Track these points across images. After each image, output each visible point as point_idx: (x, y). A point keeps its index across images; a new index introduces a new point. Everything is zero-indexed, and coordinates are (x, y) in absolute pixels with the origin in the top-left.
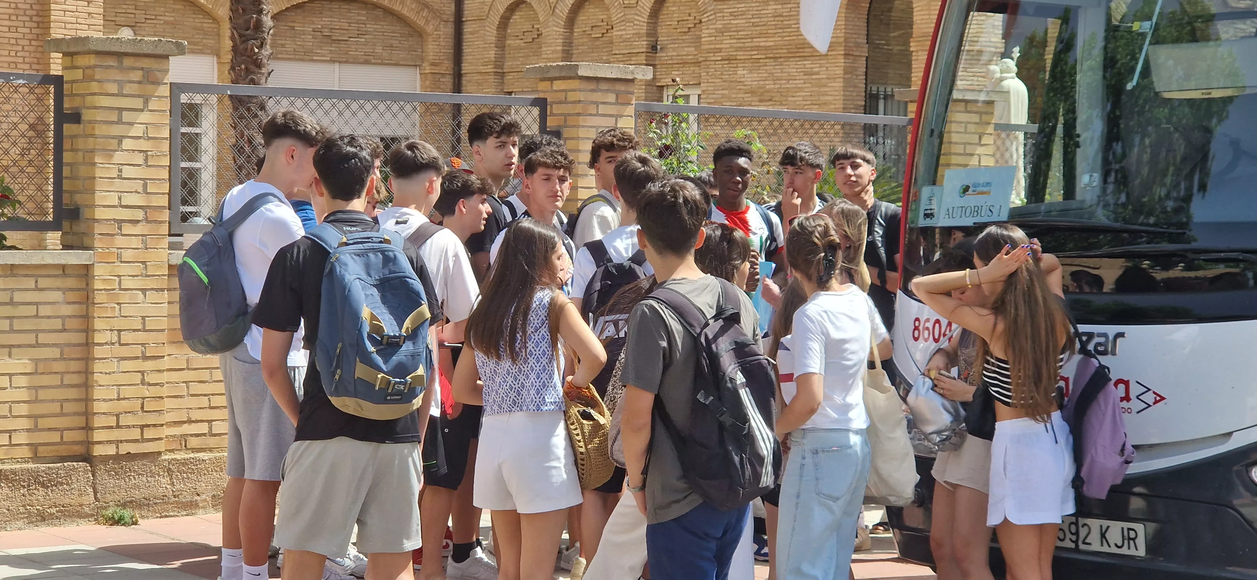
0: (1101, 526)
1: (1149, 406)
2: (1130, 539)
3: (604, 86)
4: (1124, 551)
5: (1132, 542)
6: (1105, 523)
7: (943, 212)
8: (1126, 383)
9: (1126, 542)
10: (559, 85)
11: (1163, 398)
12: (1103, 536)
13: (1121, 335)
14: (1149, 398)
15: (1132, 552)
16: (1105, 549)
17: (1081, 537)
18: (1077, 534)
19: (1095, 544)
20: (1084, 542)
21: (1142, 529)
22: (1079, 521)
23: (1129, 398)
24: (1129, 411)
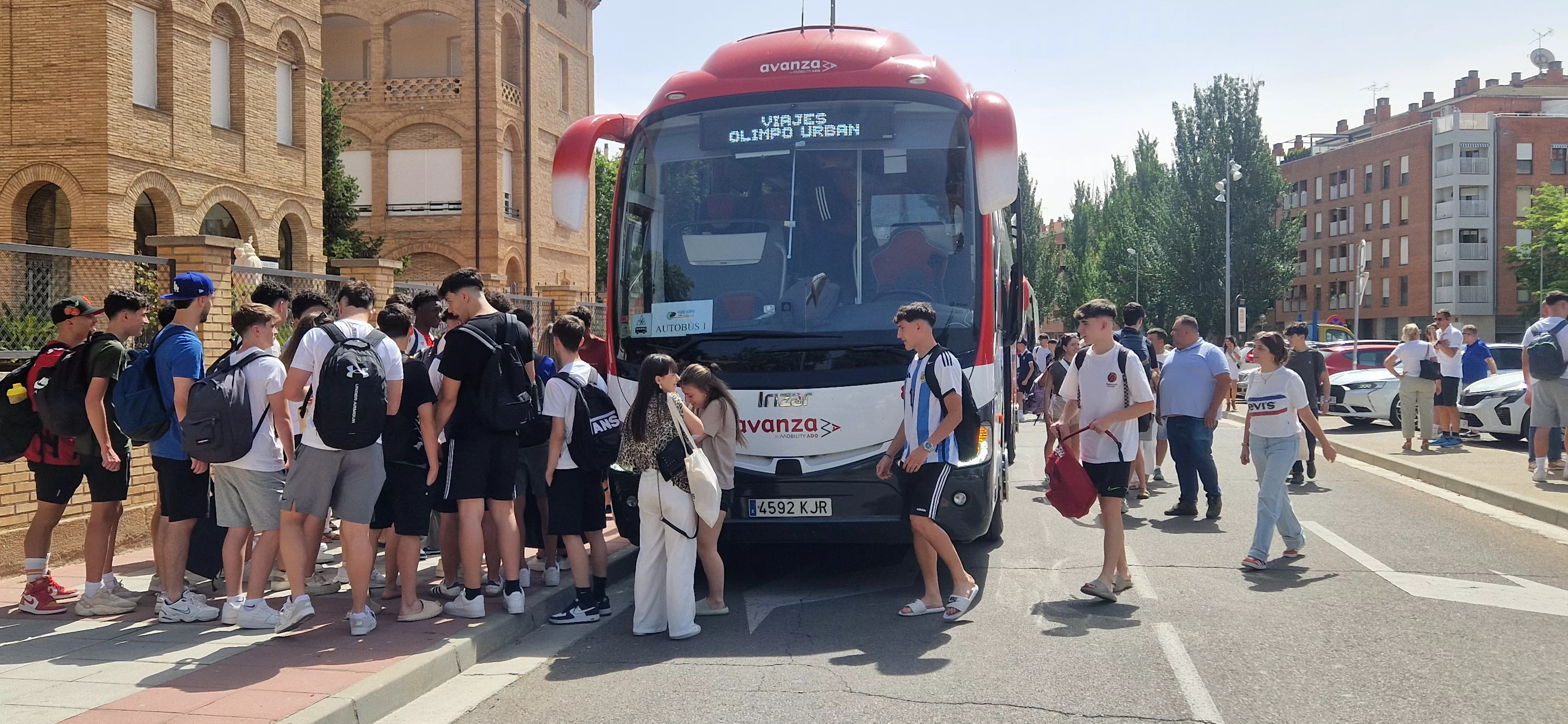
0: (801, 503)
1: (830, 432)
2: (821, 507)
3: (216, 252)
4: (818, 514)
5: (822, 509)
6: (804, 500)
7: (654, 329)
8: (814, 421)
9: (819, 510)
10: (177, 251)
11: (838, 428)
12: (802, 507)
13: (810, 394)
14: (830, 428)
15: (823, 514)
16: (804, 514)
17: (787, 510)
18: (784, 508)
19: (797, 512)
20: (789, 513)
21: (828, 501)
22: (785, 501)
23: (815, 429)
24: (817, 436)
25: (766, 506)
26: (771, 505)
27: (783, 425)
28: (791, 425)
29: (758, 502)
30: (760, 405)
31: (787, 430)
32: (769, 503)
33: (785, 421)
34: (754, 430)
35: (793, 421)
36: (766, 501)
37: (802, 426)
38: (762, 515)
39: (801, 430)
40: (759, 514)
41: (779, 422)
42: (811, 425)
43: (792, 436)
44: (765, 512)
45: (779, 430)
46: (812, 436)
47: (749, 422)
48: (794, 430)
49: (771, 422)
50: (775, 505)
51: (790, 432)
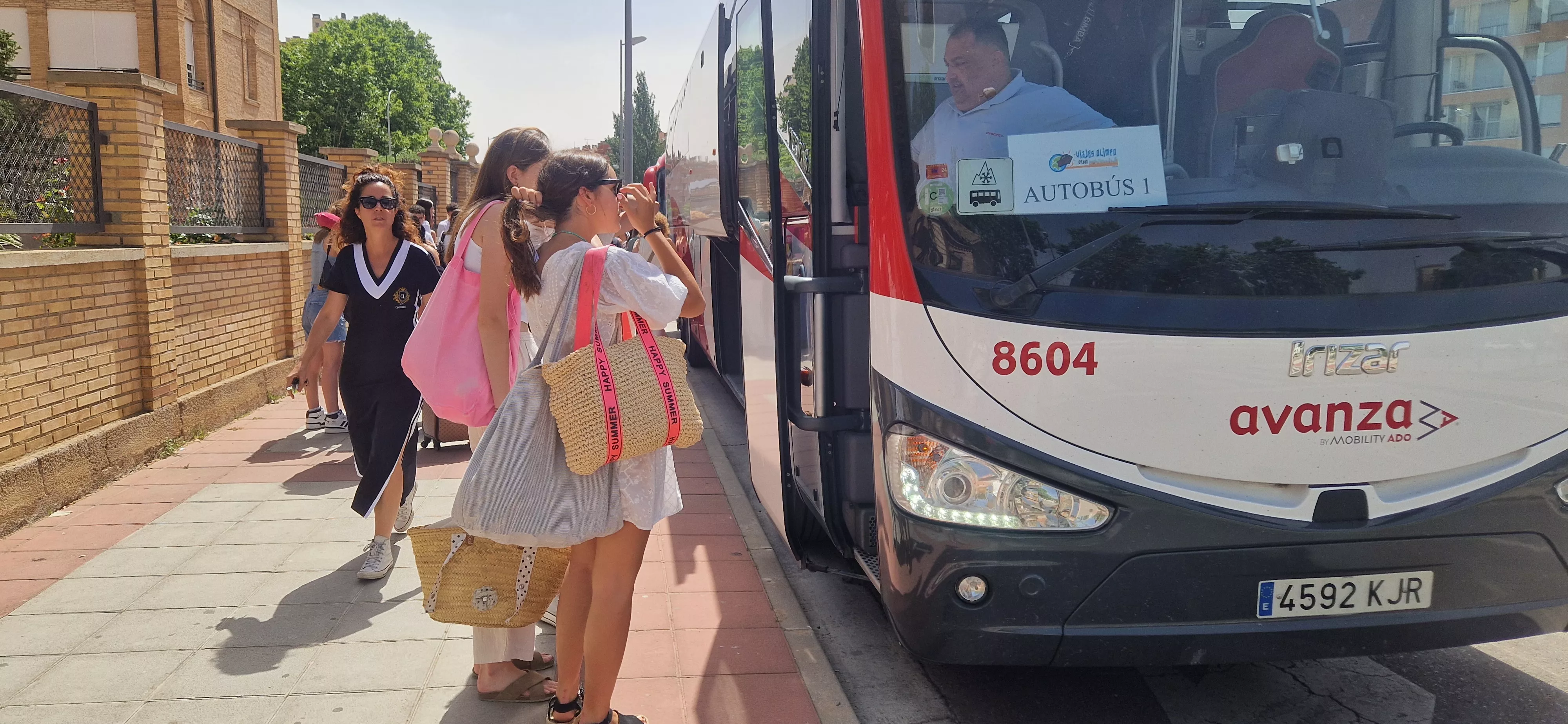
0: (1372, 582)
1: (1436, 429)
2: (1410, 590)
4: (1399, 607)
5: (1412, 595)
6: (1376, 578)
8: (1407, 405)
9: (1404, 595)
12: (1372, 593)
14: (1436, 419)
15: (1415, 606)
16: (1375, 608)
17: (1340, 598)
18: (1333, 597)
19: (1360, 605)
20: (1343, 606)
21: (1427, 577)
22: (1338, 581)
23: (1407, 423)
24: (1407, 438)
25: (1294, 594)
26: (1307, 591)
27: (1340, 415)
28: (1358, 415)
29: (1280, 586)
30: (1292, 373)
31: (1347, 427)
32: (1304, 586)
33: (1346, 407)
34: (1275, 428)
35: (1363, 406)
36: (1297, 583)
37: (1380, 417)
38: (1285, 613)
39: (1378, 426)
40: (1278, 612)
41: (1332, 408)
42: (1398, 414)
43: (1357, 440)
44: (1291, 606)
45: (1330, 428)
46: (1399, 438)
47: (1267, 411)
48: (1363, 426)
49: (1316, 409)
50: (1315, 591)
51: (1354, 431)
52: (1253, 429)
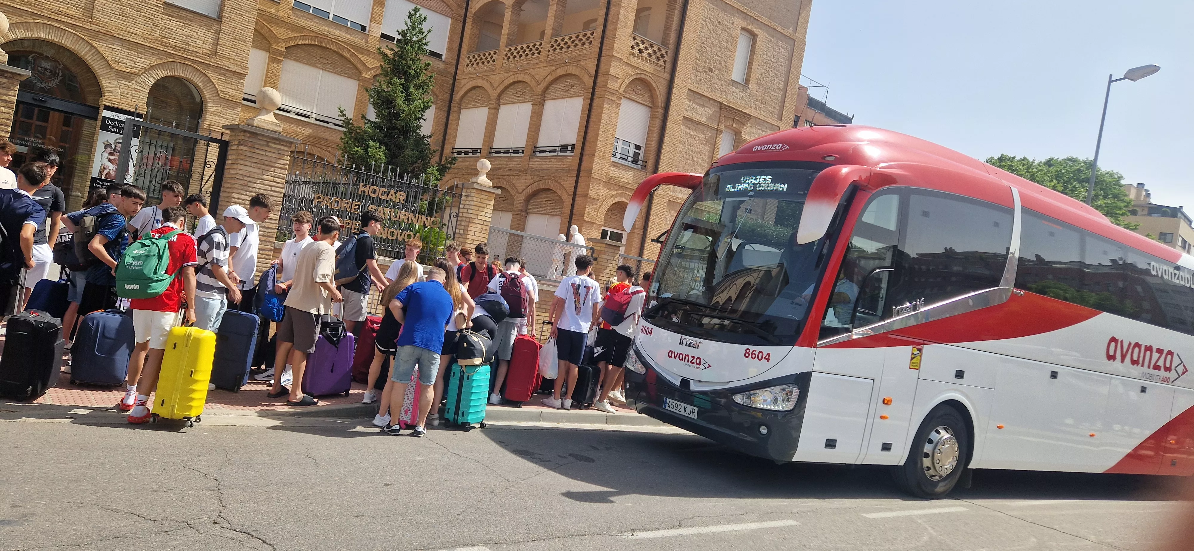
0: (685, 407)
1: (706, 368)
2: (693, 412)
4: (690, 416)
5: (693, 414)
6: (686, 405)
8: (700, 359)
9: (691, 413)
11: (710, 366)
12: (685, 410)
13: (701, 342)
15: (693, 417)
16: (685, 414)
18: (677, 408)
19: (682, 412)
20: (679, 411)
21: (696, 409)
22: (679, 403)
23: (700, 364)
24: (700, 368)
25: (670, 404)
27: (687, 357)
28: (691, 359)
29: (668, 400)
30: (680, 344)
31: (688, 362)
33: (688, 356)
34: (675, 357)
35: (691, 356)
36: (671, 401)
37: (694, 361)
39: (694, 363)
40: (667, 408)
41: (686, 355)
42: (698, 361)
43: (689, 366)
44: (670, 407)
45: (685, 361)
46: (698, 368)
47: (674, 352)
48: (691, 362)
49: (683, 355)
50: (674, 404)
51: (689, 363)
52: (671, 357)
